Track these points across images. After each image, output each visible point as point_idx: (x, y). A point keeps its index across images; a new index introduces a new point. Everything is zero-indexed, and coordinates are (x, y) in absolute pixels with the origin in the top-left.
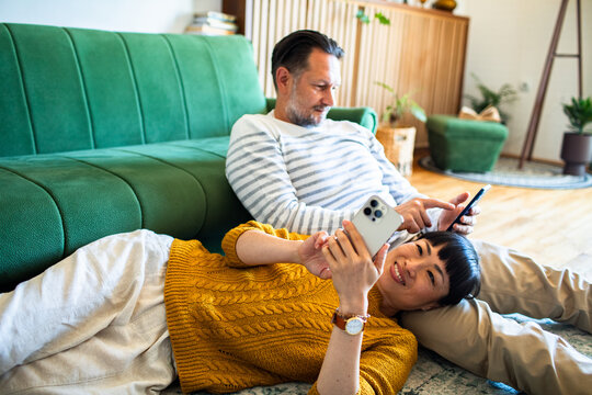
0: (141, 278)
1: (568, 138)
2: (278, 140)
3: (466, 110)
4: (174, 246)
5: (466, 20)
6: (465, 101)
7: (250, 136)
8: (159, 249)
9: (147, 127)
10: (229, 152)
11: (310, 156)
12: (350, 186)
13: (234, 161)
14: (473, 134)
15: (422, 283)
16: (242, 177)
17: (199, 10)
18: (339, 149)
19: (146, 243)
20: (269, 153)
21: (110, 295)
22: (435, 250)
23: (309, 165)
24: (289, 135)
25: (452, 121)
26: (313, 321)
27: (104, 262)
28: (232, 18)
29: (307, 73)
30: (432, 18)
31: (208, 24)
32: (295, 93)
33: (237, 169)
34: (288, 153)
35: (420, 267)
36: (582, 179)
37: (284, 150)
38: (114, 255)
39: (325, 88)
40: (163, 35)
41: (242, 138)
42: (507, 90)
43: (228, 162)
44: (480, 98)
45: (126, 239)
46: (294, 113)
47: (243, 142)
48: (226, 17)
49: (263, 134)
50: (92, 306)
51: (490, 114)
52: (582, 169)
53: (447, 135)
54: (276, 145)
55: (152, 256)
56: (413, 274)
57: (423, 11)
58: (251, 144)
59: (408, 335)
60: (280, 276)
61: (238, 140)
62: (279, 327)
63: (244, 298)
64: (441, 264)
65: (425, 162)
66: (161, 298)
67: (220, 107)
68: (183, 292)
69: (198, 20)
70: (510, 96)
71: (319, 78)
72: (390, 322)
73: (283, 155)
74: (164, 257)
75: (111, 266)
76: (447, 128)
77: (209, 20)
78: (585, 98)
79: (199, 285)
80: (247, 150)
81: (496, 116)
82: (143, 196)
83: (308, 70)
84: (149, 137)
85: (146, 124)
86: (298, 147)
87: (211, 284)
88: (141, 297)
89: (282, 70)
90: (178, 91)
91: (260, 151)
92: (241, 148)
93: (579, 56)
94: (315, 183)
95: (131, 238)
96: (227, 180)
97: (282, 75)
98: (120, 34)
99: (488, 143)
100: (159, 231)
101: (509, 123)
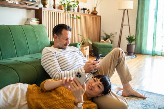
0: (19, 97)
1: (128, 46)
2: (55, 53)
3: (102, 40)
4: (29, 86)
5: (100, 16)
6: (101, 38)
7: (47, 53)
8: (24, 88)
9: (17, 52)
10: (42, 58)
11: (64, 57)
12: (75, 64)
13: (43, 60)
14: (104, 47)
15: (97, 89)
16: (46, 64)
17: (29, 17)
18: (72, 54)
19: (20, 87)
20: (53, 57)
21: (10, 103)
22: (99, 80)
23: (64, 59)
24: (58, 51)
25: (99, 43)
26: (69, 105)
27: (8, 94)
28: (38, 19)
29: (62, 36)
30: (91, 16)
31: (32, 21)
32: (59, 41)
33: (44, 62)
34: (58, 57)
35: (96, 85)
36: (132, 56)
37: (57, 56)
38: (11, 91)
39: (67, 39)
40: (20, 26)
41: (45, 54)
42: (112, 34)
43: (41, 60)
44: (105, 37)
45: (14, 86)
46: (59, 46)
47: (46, 55)
48: (36, 19)
49: (51, 52)
50: (5, 106)
51: (108, 41)
52: (132, 53)
53: (98, 47)
54: (55, 55)
55: (22, 90)
56: (94, 87)
57: (89, 15)
58: (48, 55)
59: (95, 105)
60: (58, 93)
61: (44, 54)
62: (60, 107)
63: (50, 100)
64: (101, 83)
65: (92, 54)
66: (26, 102)
67: (38, 45)
68: (33, 100)
69: (28, 20)
70: (113, 36)
71: (65, 37)
72: (90, 102)
73: (57, 57)
74: (26, 90)
75: (10, 95)
76: (97, 45)
77: (32, 20)
78: (131, 36)
79: (37, 97)
80: (47, 57)
81: (110, 42)
82: (19, 73)
83: (62, 35)
84: (18, 54)
85: (17, 51)
86: (61, 54)
87: (40, 97)
88: (20, 102)
89: (55, 35)
90: (26, 41)
91: (50, 57)
92: (45, 56)
93: (129, 25)
94: (66, 64)
95: (16, 86)
96: (42, 66)
97: (55, 36)
98: (7, 26)
99: (109, 49)
100: (24, 83)
101: (113, 43)
